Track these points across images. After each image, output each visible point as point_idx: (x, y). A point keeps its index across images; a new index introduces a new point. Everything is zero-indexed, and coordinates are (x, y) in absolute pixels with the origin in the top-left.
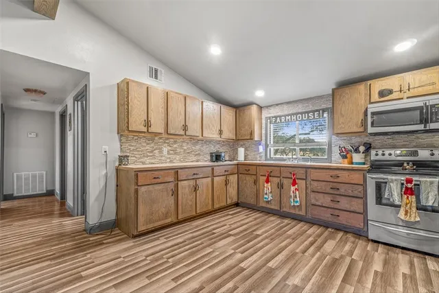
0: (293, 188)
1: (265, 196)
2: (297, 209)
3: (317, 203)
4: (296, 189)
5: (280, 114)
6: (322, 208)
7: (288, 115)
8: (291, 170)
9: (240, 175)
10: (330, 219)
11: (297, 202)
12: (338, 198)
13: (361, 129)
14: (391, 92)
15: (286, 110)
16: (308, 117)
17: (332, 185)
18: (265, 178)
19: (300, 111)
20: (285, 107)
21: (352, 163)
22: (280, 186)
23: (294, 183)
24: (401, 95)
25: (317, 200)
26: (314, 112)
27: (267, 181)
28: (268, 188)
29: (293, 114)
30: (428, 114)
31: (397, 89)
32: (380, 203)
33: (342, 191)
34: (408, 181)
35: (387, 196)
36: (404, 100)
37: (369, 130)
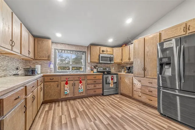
0: (80, 85)
1: (66, 92)
2: (82, 94)
3: (89, 89)
4: (82, 85)
5: (64, 49)
6: (91, 90)
7: (69, 51)
8: (79, 76)
9: (45, 83)
10: (93, 93)
11: (82, 90)
12: (96, 85)
13: (98, 61)
14: (104, 51)
15: (67, 48)
16: (78, 53)
17: (94, 81)
18: (65, 82)
19: (74, 50)
20: (67, 46)
21: (93, 72)
22: (74, 85)
23: (81, 82)
24: (106, 53)
25: (89, 87)
26: (80, 52)
27: (67, 83)
28: (67, 87)
29: (72, 51)
30: (111, 59)
31: (105, 51)
32: (106, 84)
33: (97, 82)
34: (112, 76)
35: (108, 81)
36: (106, 55)
37: (101, 62)
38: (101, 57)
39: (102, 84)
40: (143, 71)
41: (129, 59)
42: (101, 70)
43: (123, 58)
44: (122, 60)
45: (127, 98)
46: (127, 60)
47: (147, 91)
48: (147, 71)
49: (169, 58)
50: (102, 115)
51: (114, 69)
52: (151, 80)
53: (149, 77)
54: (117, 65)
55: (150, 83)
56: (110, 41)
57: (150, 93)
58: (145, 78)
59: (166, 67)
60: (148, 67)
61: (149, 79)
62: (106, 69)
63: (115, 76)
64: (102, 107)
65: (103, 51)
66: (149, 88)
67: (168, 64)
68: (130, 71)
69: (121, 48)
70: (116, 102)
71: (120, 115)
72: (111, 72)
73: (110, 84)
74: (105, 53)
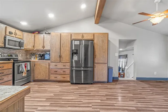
12: (3, 77)
13: (2, 45)
30: (21, 44)
31: (14, 33)
32: (18, 73)
33: (5, 73)
34: (26, 64)
35: (20, 70)
36: (15, 38)
37: (7, 46)
38: (9, 40)
39: (11, 75)
40: (59, 58)
41: (44, 47)
42: (5, 57)
43: (35, 45)
44: (34, 47)
45: (43, 83)
46: (40, 48)
47: (62, 72)
48: (62, 58)
49: (77, 50)
50: (37, 102)
51: (21, 56)
52: (65, 64)
53: (63, 62)
54: (24, 51)
55: (64, 66)
56: (24, 24)
57: (64, 73)
58: (60, 63)
59: (75, 55)
60: (63, 55)
61: (63, 63)
62: (11, 56)
63: (28, 63)
64: (29, 98)
65: (10, 33)
66: (63, 70)
67: (76, 53)
68: (43, 58)
69: (33, 35)
70: (37, 88)
71: (52, 95)
72: (19, 60)
73: (23, 72)
74: (13, 35)
